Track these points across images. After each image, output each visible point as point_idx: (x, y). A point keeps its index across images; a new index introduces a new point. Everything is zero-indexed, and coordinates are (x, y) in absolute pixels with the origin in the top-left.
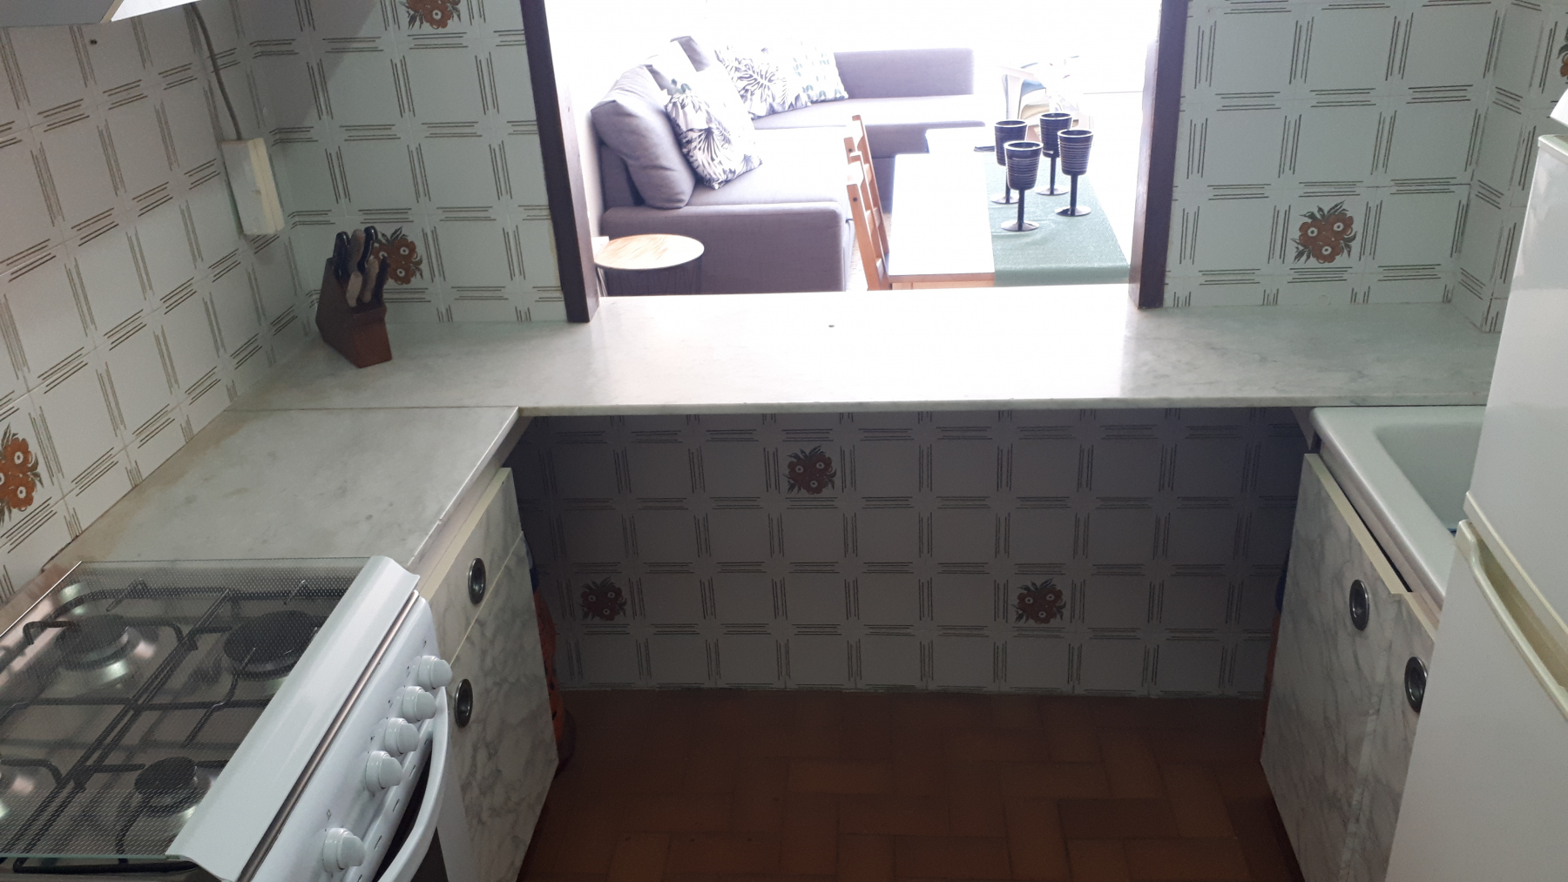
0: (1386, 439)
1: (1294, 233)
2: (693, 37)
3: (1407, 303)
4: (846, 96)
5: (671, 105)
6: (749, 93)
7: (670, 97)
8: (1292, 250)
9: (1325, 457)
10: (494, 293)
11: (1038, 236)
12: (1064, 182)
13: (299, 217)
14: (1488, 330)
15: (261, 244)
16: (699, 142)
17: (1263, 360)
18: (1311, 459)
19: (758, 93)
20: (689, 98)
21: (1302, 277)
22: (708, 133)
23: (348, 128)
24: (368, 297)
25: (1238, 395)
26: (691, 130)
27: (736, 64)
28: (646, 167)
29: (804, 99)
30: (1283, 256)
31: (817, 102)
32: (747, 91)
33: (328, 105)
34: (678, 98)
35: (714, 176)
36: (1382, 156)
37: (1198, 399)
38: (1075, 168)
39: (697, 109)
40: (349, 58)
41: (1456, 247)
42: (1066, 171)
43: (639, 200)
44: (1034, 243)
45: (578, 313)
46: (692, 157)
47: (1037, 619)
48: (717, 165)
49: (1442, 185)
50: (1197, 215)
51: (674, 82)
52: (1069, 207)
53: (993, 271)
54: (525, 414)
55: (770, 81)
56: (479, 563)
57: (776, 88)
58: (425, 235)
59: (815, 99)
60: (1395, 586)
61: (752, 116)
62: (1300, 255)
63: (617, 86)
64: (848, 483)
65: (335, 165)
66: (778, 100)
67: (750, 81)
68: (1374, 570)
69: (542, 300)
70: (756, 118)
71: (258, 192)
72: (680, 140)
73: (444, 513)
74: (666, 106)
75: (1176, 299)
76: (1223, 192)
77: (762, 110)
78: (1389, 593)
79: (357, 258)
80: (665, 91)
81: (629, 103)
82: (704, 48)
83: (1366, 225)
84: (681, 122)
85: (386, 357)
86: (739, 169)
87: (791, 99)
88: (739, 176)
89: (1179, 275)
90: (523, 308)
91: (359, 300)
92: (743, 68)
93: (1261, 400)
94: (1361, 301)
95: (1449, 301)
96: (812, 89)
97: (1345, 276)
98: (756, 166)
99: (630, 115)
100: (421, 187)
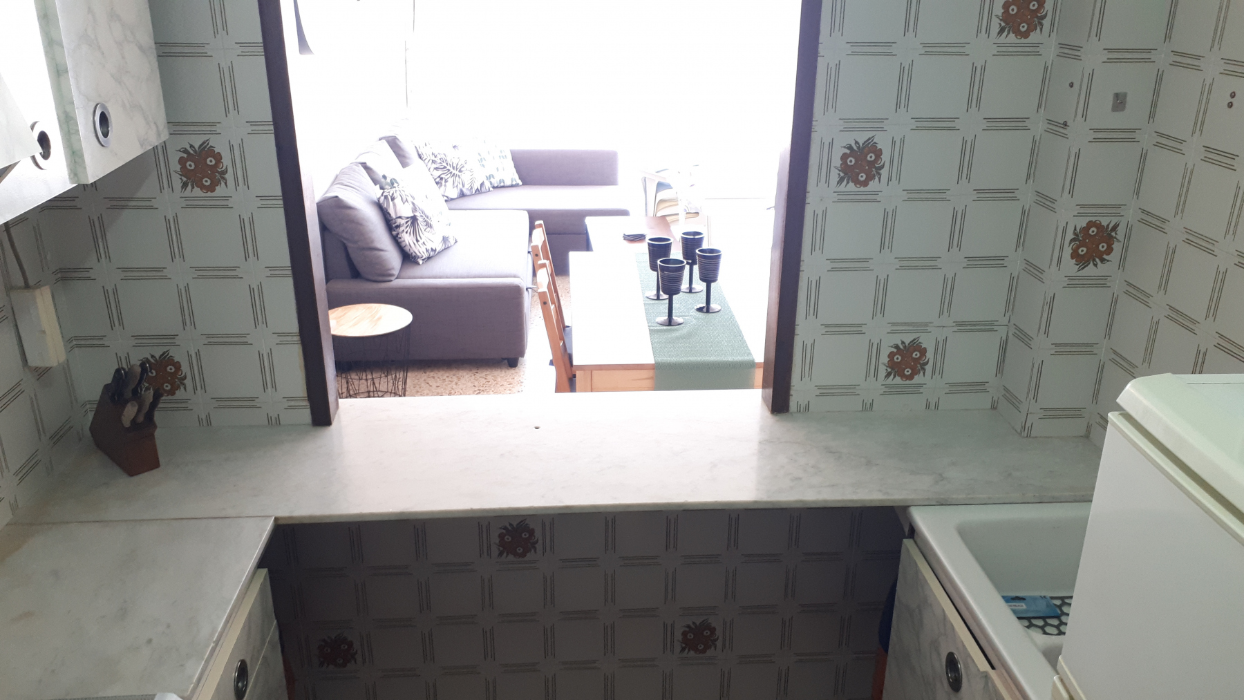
0: (966, 534)
1: (884, 359)
2: (398, 137)
3: (967, 410)
4: (521, 183)
5: (382, 198)
6: (444, 180)
7: (382, 191)
8: (882, 371)
9: (919, 542)
10: (249, 403)
11: (683, 331)
12: (700, 286)
13: (74, 342)
14: (1026, 436)
15: (42, 373)
16: (406, 227)
17: (869, 463)
18: (907, 543)
19: (451, 180)
20: (398, 192)
21: (889, 391)
22: (414, 220)
23: (125, 269)
24: (141, 419)
25: (855, 497)
26: (400, 217)
27: (433, 158)
28: (364, 249)
29: (487, 185)
30: (876, 376)
31: (497, 187)
32: (442, 179)
33: (106, 247)
34: (389, 192)
35: (418, 254)
36: (946, 306)
37: (826, 501)
38: (709, 276)
39: (404, 201)
40: (126, 213)
41: (1000, 370)
42: (702, 279)
43: (356, 274)
44: (682, 337)
45: (322, 417)
46: (400, 238)
47: (697, 650)
48: (421, 246)
49: (988, 326)
50: (813, 346)
51: (384, 177)
52: (704, 305)
53: (653, 362)
54: (280, 522)
55: (460, 171)
56: (243, 663)
57: (466, 177)
58: (190, 357)
59: (496, 185)
60: (983, 665)
61: (446, 198)
62: (888, 375)
63: (337, 181)
64: (548, 549)
65: (112, 300)
66: (467, 186)
67: (444, 171)
68: (964, 646)
69: (291, 407)
70: (448, 200)
71: (44, 332)
72: (390, 225)
73: (217, 634)
74: (379, 198)
75: (799, 406)
76: (834, 329)
77: (454, 194)
78: (978, 670)
79: (132, 386)
80: (378, 186)
81: (349, 197)
82: (408, 146)
83: (936, 354)
84: (391, 211)
85: (156, 464)
86: (439, 247)
87: (477, 185)
88: (440, 252)
89: (800, 388)
90: (273, 415)
91: (134, 421)
92: (439, 161)
93: (871, 501)
94: (934, 408)
95: (995, 408)
96: (493, 178)
97: (921, 390)
98: (452, 244)
99: (350, 208)
100: (187, 316)
